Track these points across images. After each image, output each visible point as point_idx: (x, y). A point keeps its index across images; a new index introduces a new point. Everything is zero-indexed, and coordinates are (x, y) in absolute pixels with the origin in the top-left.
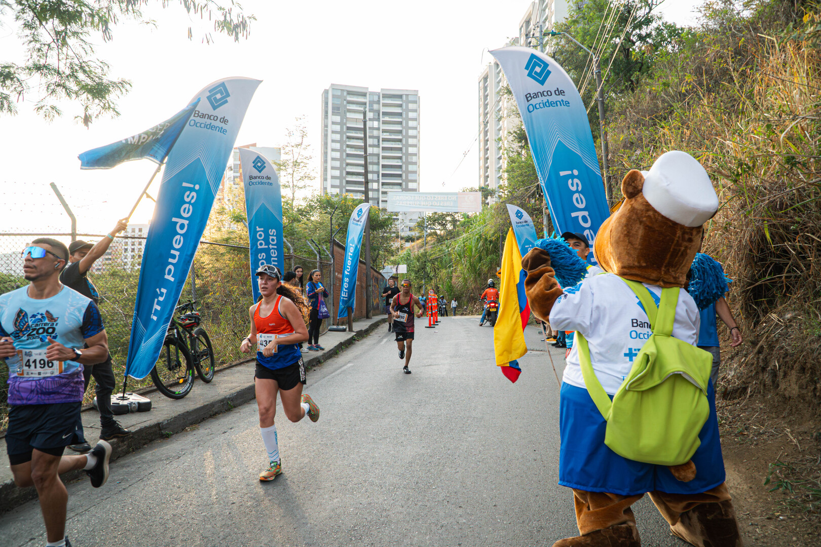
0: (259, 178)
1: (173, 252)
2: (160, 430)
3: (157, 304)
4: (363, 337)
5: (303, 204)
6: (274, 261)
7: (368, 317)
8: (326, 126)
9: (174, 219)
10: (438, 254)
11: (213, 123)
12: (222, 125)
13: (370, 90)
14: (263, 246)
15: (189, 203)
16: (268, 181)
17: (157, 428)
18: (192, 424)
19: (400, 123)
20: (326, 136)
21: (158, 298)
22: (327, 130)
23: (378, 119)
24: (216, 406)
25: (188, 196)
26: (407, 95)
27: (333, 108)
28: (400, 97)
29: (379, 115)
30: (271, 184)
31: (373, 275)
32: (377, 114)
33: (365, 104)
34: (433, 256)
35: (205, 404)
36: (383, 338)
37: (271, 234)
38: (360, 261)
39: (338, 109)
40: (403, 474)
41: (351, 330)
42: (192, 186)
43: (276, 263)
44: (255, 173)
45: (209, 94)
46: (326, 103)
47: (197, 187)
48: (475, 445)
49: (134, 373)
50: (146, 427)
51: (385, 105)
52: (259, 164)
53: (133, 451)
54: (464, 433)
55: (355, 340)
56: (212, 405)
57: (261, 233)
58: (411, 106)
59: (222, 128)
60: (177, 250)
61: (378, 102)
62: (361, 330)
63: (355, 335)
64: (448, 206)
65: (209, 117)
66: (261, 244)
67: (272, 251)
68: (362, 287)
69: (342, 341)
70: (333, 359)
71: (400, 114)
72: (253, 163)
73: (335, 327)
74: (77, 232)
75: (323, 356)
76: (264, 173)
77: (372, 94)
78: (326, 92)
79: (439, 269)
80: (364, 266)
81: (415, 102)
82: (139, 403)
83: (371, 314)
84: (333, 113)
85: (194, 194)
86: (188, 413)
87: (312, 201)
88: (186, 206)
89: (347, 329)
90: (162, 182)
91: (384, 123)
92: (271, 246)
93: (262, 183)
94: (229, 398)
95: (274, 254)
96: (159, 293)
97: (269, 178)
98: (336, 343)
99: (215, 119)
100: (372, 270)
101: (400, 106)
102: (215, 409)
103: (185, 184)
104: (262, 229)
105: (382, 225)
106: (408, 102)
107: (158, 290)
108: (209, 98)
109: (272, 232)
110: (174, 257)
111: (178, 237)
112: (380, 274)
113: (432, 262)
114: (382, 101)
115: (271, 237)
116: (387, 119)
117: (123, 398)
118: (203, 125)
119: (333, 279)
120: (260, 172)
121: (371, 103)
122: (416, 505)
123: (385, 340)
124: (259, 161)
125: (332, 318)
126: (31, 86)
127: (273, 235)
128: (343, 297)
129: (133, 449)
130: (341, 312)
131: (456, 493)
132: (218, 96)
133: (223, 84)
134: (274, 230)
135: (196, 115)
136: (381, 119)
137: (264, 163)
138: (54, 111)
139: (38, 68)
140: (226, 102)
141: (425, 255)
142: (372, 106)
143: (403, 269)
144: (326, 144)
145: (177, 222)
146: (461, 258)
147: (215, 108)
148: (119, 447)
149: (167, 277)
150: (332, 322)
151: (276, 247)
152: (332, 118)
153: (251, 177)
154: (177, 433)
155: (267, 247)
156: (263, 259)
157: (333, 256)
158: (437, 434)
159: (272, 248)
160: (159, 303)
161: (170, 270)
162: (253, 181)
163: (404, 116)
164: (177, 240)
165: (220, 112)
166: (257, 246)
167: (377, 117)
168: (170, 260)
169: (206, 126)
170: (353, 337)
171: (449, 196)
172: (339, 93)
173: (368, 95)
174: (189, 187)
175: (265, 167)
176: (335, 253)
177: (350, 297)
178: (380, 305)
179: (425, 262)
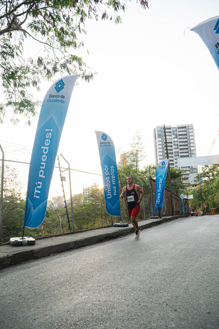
0: (104, 143)
1: (42, 163)
2: (33, 254)
3: (36, 190)
4: (167, 222)
5: (144, 170)
6: (113, 181)
8: (156, 143)
9: (42, 147)
10: (206, 189)
11: (58, 99)
12: (62, 99)
13: (173, 126)
14: (108, 174)
15: (48, 138)
16: (109, 144)
17: (31, 253)
18: (54, 253)
19: (186, 138)
20: (156, 146)
21: (37, 187)
22: (156, 144)
23: (177, 138)
24: (71, 245)
25: (48, 135)
26: (188, 126)
27: (158, 135)
28: (185, 127)
29: (177, 136)
30: (110, 146)
31: (176, 198)
32: (176, 135)
33: (171, 132)
34: (205, 190)
35: (64, 243)
37: (112, 168)
38: (165, 188)
39: (160, 135)
40: (145, 281)
41: (161, 218)
42: (49, 130)
43: (115, 182)
44: (103, 141)
45: (55, 86)
46: (155, 134)
47: (52, 130)
48: (205, 264)
49: (27, 224)
50: (24, 252)
51: (179, 132)
52: (104, 137)
53: (15, 264)
54: (201, 257)
55: (162, 222)
56: (69, 244)
57: (107, 168)
58: (190, 131)
59: (62, 100)
60: (44, 162)
61: (176, 131)
62: (166, 219)
64: (206, 162)
65: (56, 96)
66: (107, 173)
67: (113, 176)
68: (169, 201)
71: (186, 134)
72: (102, 137)
73: (153, 217)
74: (5, 159)
75: (141, 226)
76: (107, 141)
77: (173, 128)
78: (155, 129)
79: (207, 196)
80: (168, 192)
81: (192, 129)
82: (28, 241)
83: (174, 214)
84: (158, 137)
85: (50, 134)
86: (52, 247)
87: (147, 168)
88: (47, 140)
89: (158, 218)
90: (37, 130)
91: (180, 139)
92: (112, 174)
93: (106, 145)
94: (79, 241)
95: (113, 177)
96: (37, 184)
97: (109, 143)
98: (151, 222)
99: (59, 97)
100: (174, 195)
101: (186, 131)
102: (71, 246)
103: (46, 130)
104: (107, 166)
105: (178, 176)
106: (189, 129)
107: (36, 183)
108: (55, 88)
109: (112, 167)
110: (43, 166)
111: (44, 156)
112: (179, 197)
113: (205, 193)
114: (178, 130)
115: (111, 170)
116: (180, 137)
117: (23, 239)
118: (53, 101)
120: (105, 140)
121: (173, 131)
122: (140, 305)
124: (104, 136)
125: (152, 213)
126: (7, 111)
127: (112, 169)
128: (157, 202)
129: (15, 263)
130: (156, 210)
131: (177, 297)
132: (60, 86)
133: (61, 80)
134: (113, 166)
135: (50, 97)
136: (178, 137)
137: (107, 136)
138: (17, 121)
139: (10, 103)
140: (63, 88)
141: (201, 190)
142: (174, 133)
143: (191, 197)
144: (156, 150)
145: (44, 149)
146: (217, 189)
147: (58, 92)
148: (5, 261)
149: (40, 176)
150: (152, 215)
151: (114, 174)
152: (158, 139)
153: (101, 143)
154: (44, 257)
155: (110, 174)
156: (108, 180)
157: (151, 185)
158: (182, 258)
159: (112, 175)
160: (38, 189)
161: (41, 172)
162: (102, 145)
163: (188, 135)
164: (44, 157)
165: (60, 93)
166: (105, 174)
167: (176, 137)
168: (41, 168)
169: (55, 101)
170: (161, 220)
171: (206, 158)
172: (160, 129)
173: (172, 128)
174: (48, 131)
175: (107, 138)
177: (160, 203)
178: (180, 211)
179: (201, 193)
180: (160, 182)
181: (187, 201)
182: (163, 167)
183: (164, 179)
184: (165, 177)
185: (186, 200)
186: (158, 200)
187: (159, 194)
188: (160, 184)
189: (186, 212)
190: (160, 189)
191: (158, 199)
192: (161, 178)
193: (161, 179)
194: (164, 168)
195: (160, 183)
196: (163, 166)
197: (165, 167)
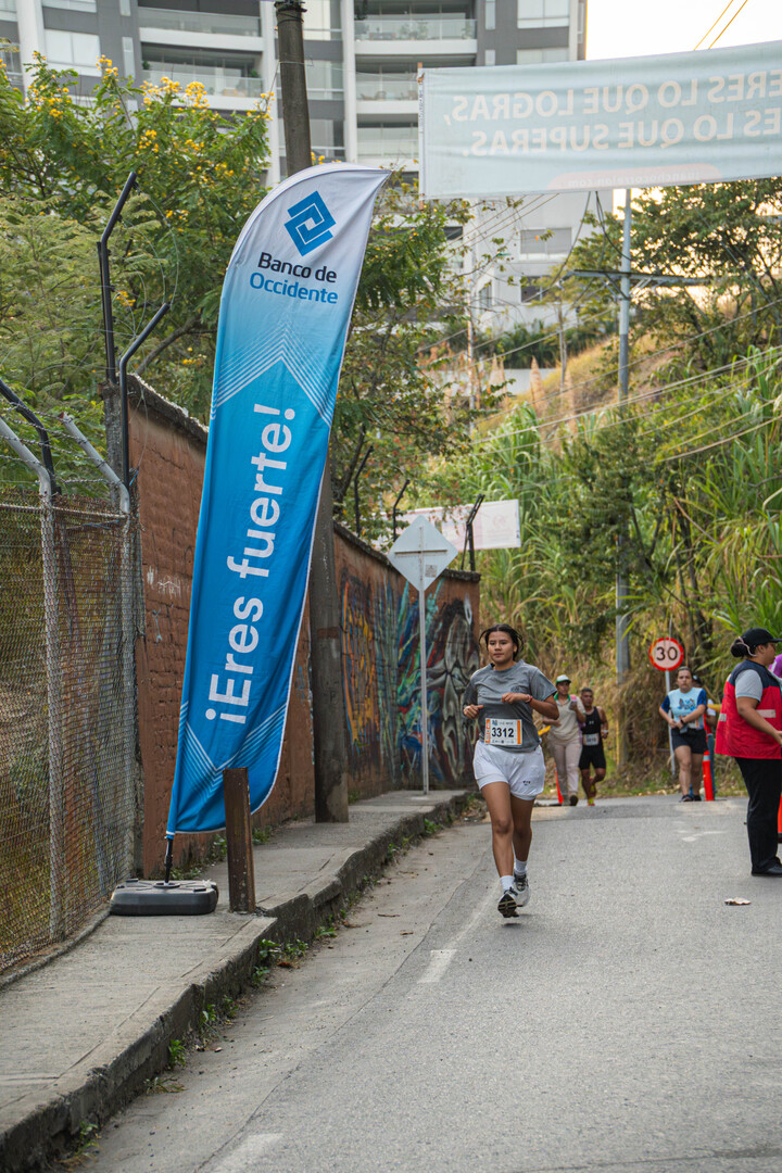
7: (325, 813)
34: (674, 447)
36: (427, 945)
41: (243, 900)
55: (266, 962)
62: (303, 900)
63: (270, 933)
69: (201, 978)
70: (154, 1103)
73: (149, 888)
83: (341, 794)
89: (224, 898)
98: (168, 995)
113: (670, 478)
119: (134, 602)
123: (443, 957)
128: (221, 708)
141: (622, 439)
143: (501, 524)
150: (127, 862)
157: (127, 477)
170: (258, 945)
176: (137, 460)
177: (257, 713)
178: (383, 735)
179: (626, 480)
180: (260, 461)
181: (459, 605)
182: (306, 272)
183: (318, 416)
184: (326, 399)
185: (457, 590)
186: (225, 676)
187: (248, 609)
188: (261, 486)
189: (447, 743)
190: (261, 544)
191: (231, 665)
192: (282, 408)
193: (280, 419)
194: (312, 283)
195: (271, 476)
196: (303, 250)
197: (329, 276)
